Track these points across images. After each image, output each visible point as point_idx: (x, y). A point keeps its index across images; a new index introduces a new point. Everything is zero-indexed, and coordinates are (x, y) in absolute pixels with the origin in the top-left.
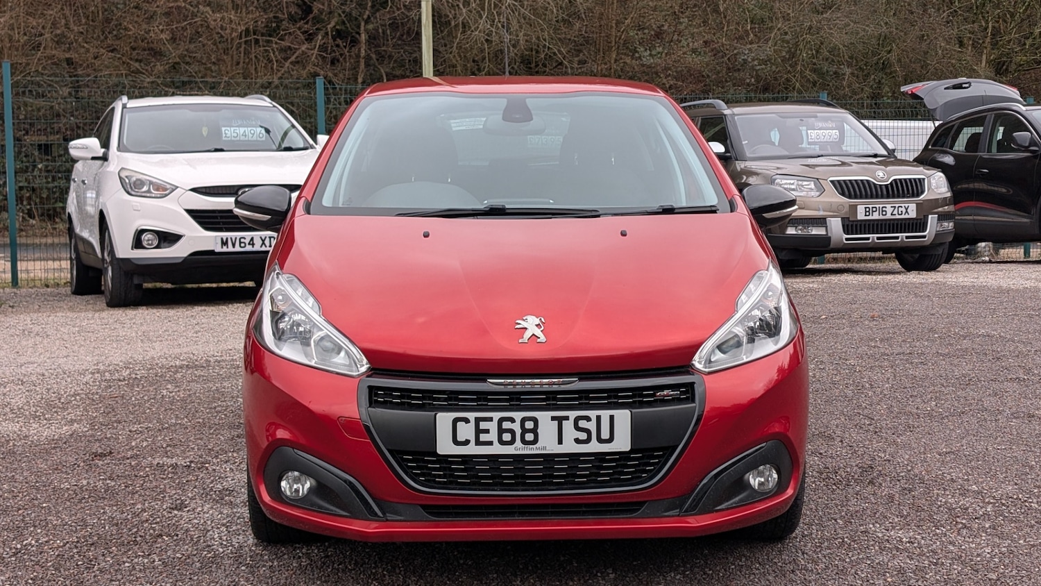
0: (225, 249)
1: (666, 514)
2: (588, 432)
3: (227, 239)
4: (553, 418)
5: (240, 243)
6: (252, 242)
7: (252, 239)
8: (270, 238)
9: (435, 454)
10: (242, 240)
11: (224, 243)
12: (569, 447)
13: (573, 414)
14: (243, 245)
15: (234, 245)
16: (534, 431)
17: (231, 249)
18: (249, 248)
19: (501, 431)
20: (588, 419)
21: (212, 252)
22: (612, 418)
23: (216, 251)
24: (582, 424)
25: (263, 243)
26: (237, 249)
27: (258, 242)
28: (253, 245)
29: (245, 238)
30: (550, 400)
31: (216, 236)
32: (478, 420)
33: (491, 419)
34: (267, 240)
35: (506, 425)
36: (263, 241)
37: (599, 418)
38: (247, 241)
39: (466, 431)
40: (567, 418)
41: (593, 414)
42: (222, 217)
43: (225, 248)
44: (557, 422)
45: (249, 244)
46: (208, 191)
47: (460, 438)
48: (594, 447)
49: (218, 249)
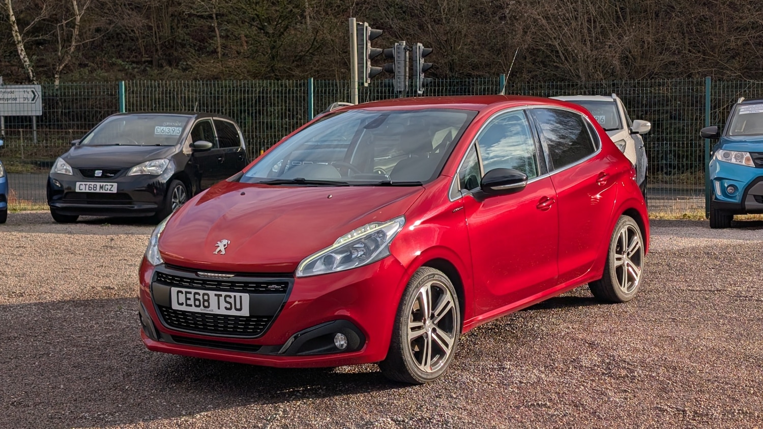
1: (270, 354)
2: (230, 303)
4: (216, 295)
9: (171, 308)
12: (223, 312)
13: (224, 294)
16: (208, 301)
19: (195, 300)
20: (230, 297)
22: (241, 297)
24: (228, 299)
30: (218, 286)
32: (187, 293)
33: (190, 293)
35: (197, 296)
37: (235, 296)
39: (182, 298)
40: (221, 295)
41: (232, 294)
44: (217, 297)
47: (180, 302)
48: (233, 312)
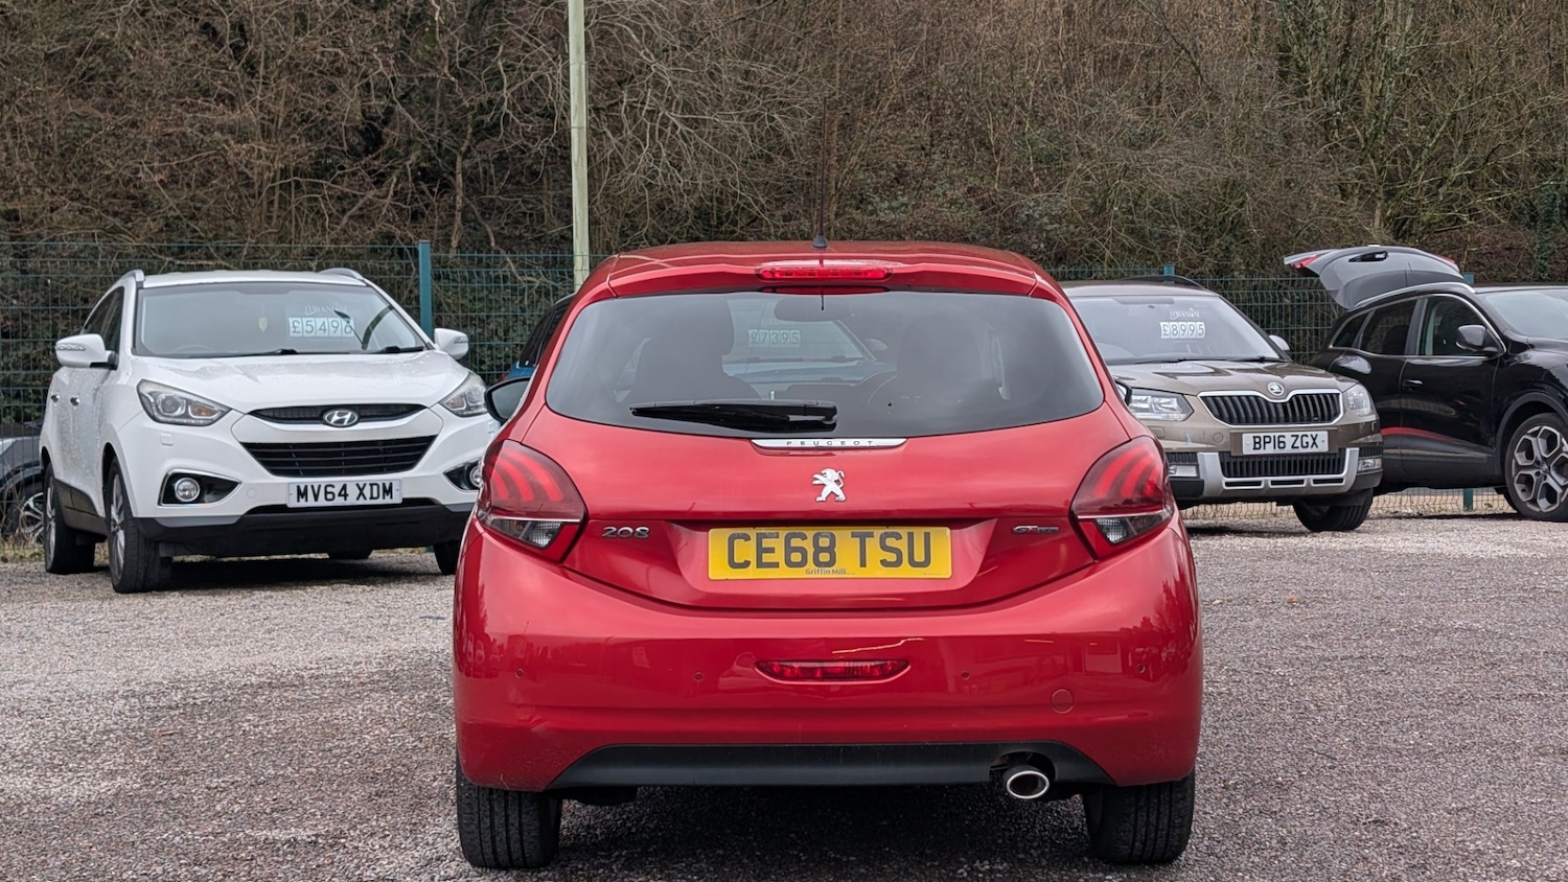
0: (303, 503)
3: (306, 487)
5: (326, 493)
6: (344, 493)
7: (344, 487)
8: (372, 485)
10: (329, 489)
11: (302, 494)
14: (330, 496)
15: (316, 497)
17: (311, 503)
18: (339, 501)
21: (282, 508)
23: (290, 506)
25: (361, 494)
26: (322, 502)
27: (353, 492)
28: (346, 496)
29: (333, 486)
31: (290, 483)
34: (367, 489)
36: (361, 490)
38: (336, 491)
42: (298, 455)
43: (302, 500)
45: (340, 495)
46: (277, 415)
49: (293, 503)
